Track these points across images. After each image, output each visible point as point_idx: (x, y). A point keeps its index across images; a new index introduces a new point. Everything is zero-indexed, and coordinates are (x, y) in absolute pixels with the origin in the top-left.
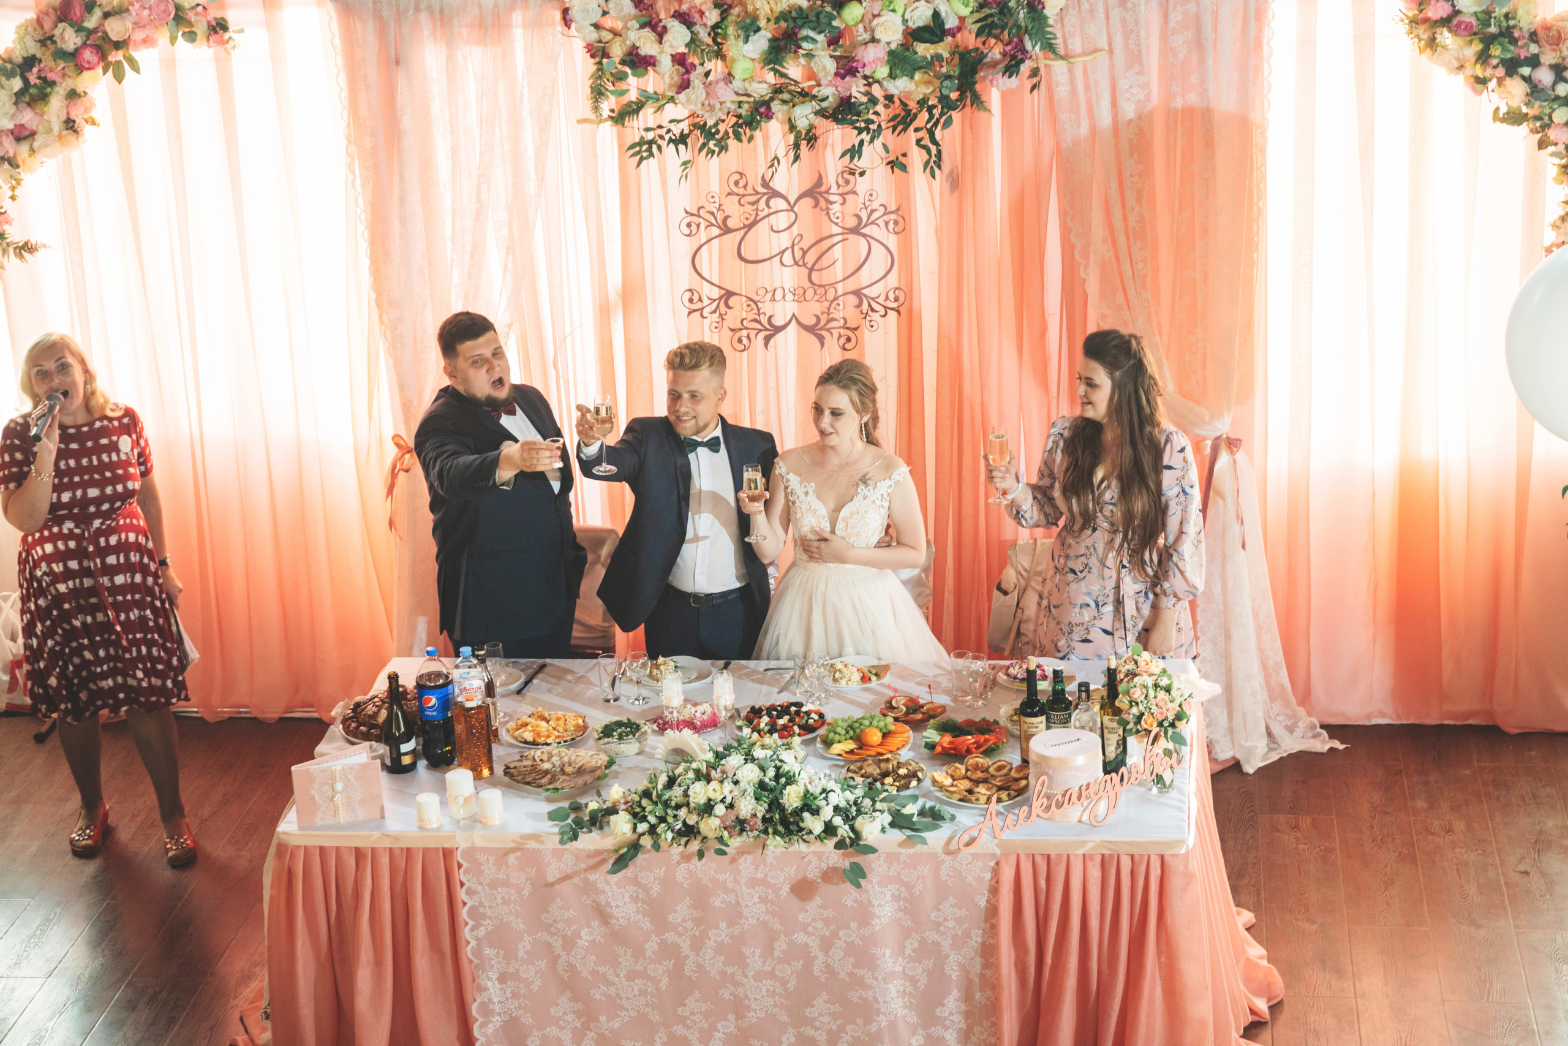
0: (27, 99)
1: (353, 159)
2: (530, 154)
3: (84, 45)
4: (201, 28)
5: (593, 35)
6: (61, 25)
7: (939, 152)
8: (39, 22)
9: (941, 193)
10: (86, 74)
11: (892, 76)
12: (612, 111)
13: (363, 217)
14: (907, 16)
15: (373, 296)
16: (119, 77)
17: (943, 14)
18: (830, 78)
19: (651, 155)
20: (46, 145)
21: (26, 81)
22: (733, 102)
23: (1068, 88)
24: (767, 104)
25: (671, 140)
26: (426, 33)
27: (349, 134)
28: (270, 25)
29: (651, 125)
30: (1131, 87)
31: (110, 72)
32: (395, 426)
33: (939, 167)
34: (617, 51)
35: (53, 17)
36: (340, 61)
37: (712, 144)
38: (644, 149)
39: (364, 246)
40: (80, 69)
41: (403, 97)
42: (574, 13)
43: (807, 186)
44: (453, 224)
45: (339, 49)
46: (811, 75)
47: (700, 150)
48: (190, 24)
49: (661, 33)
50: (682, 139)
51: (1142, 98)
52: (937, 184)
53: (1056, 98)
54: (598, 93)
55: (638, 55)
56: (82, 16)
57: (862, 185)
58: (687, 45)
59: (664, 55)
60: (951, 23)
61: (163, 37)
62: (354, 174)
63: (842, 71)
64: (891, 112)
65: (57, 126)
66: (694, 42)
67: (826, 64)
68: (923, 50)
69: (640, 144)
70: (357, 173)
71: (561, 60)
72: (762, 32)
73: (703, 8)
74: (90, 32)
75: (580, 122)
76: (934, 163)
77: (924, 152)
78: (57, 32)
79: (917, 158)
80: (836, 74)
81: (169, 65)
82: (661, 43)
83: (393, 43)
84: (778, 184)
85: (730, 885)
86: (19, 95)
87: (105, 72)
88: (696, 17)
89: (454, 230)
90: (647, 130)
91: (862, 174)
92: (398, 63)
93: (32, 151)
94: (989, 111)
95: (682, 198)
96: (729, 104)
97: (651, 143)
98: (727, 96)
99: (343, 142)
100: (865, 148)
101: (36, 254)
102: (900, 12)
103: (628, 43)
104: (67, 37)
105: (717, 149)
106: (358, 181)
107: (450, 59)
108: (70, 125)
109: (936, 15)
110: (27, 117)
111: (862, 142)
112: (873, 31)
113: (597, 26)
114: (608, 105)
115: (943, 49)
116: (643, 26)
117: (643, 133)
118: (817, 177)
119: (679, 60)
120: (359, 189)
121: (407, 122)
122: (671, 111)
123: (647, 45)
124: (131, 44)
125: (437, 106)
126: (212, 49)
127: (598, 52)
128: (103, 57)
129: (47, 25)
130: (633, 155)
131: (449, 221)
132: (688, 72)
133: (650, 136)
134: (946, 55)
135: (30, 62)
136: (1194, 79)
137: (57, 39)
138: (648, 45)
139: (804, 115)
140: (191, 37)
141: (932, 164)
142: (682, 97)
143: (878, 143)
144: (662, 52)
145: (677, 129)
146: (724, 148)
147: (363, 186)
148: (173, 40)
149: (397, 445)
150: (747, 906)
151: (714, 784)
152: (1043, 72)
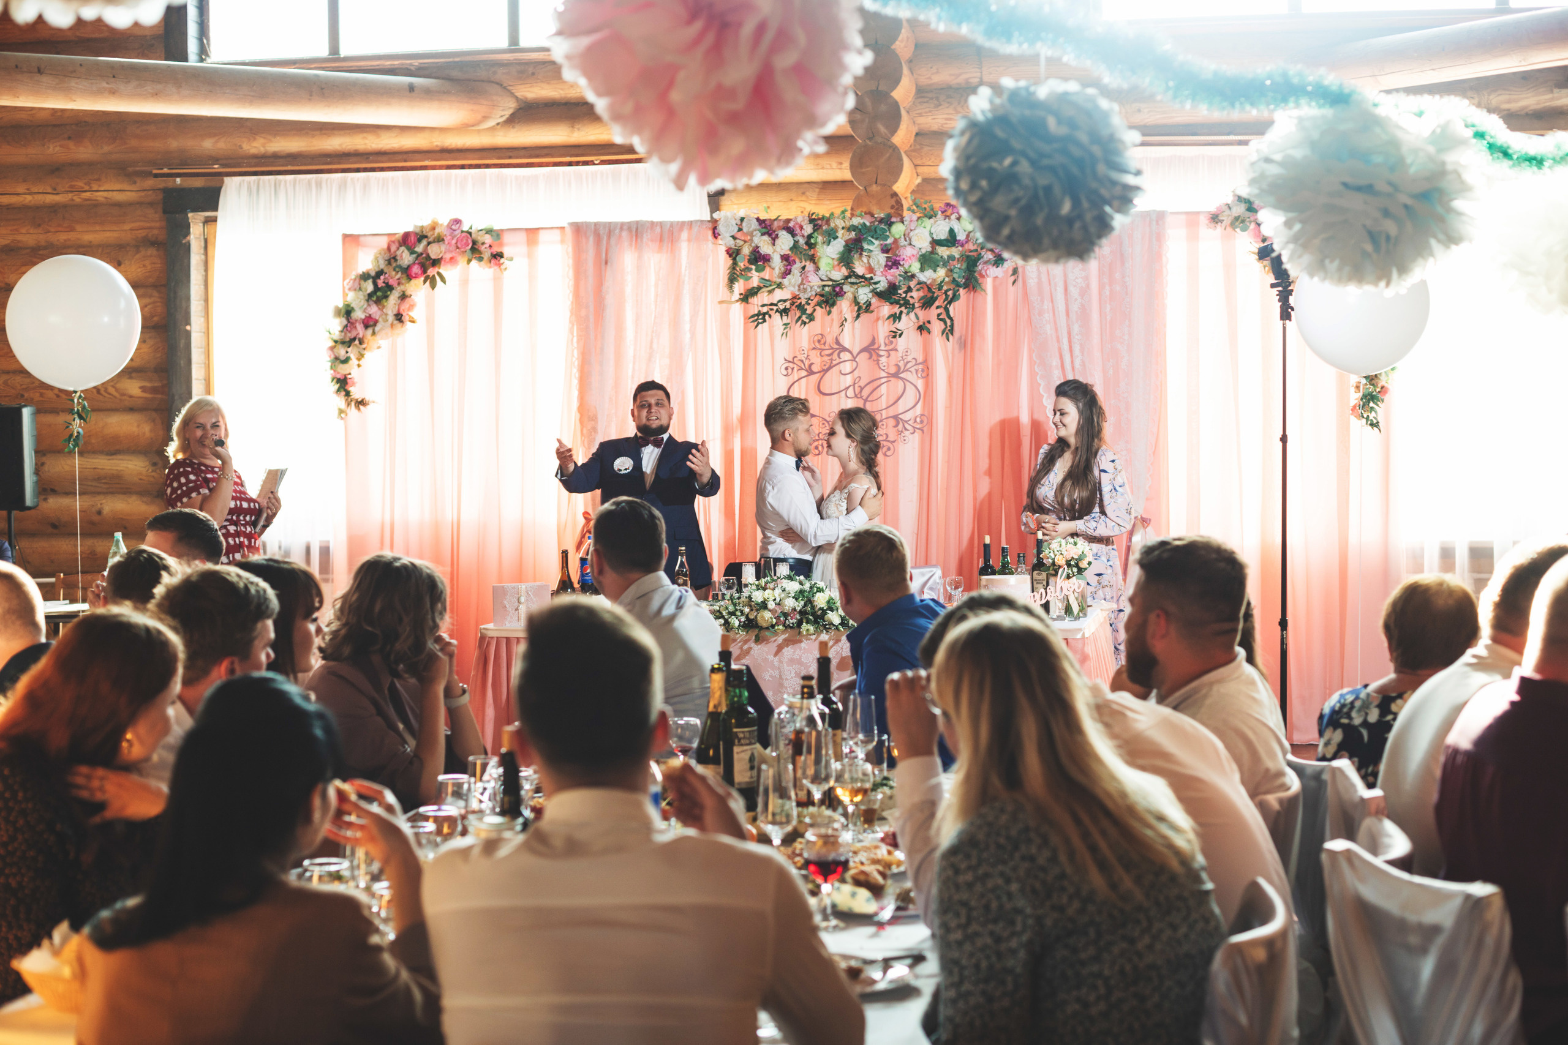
0: (374, 298)
1: (573, 325)
2: (687, 318)
3: (414, 263)
4: (487, 255)
5: (731, 243)
6: (402, 248)
7: (952, 326)
8: (389, 249)
9: (953, 353)
10: (413, 281)
11: (922, 270)
12: (741, 294)
13: (576, 363)
14: (932, 231)
15: (578, 416)
16: (433, 286)
17: (956, 231)
18: (882, 270)
19: (765, 321)
20: (381, 329)
21: (375, 284)
22: (819, 287)
23: (1036, 280)
24: (840, 285)
25: (777, 311)
26: (626, 244)
27: (572, 309)
28: (530, 255)
29: (766, 302)
30: (1076, 278)
31: (428, 283)
32: (586, 505)
33: (952, 334)
34: (746, 251)
35: (397, 245)
36: (571, 262)
37: (804, 318)
38: (760, 318)
39: (575, 382)
40: (410, 277)
41: (609, 283)
42: (721, 228)
43: (865, 344)
44: (634, 364)
45: (571, 254)
46: (871, 270)
47: (797, 321)
48: (480, 253)
49: (774, 239)
50: (785, 311)
51: (1084, 285)
52: (950, 345)
53: (1028, 285)
54: (732, 280)
55: (758, 252)
56: (415, 244)
57: (901, 342)
58: (791, 249)
59: (775, 254)
60: (961, 237)
61: (462, 261)
62: (572, 334)
63: (890, 263)
64: (921, 294)
65: (391, 318)
66: (795, 247)
67: (879, 259)
68: (943, 252)
69: (758, 315)
70: (575, 334)
71: (710, 260)
72: (839, 240)
73: (802, 224)
74: (420, 255)
75: (721, 302)
76: (949, 331)
77: (942, 323)
78: (399, 253)
79: (937, 327)
80: (886, 266)
81: (465, 282)
82: (774, 245)
83: (604, 250)
84: (846, 342)
85: (776, 664)
86: (370, 296)
87: (425, 282)
88: (798, 231)
89: (634, 368)
90: (763, 306)
91: (900, 335)
92: (606, 263)
93: (374, 333)
94: (985, 291)
95: (783, 349)
96: (816, 288)
97: (764, 314)
98: (815, 282)
99: (568, 314)
100: (903, 316)
101: (368, 407)
102: (928, 228)
103: (753, 245)
104: (404, 255)
105: (807, 321)
106: (575, 339)
107: (640, 258)
108: (399, 317)
109: (951, 231)
110: (374, 310)
111: (901, 312)
112: (910, 240)
113: (734, 237)
114: (739, 287)
115: (955, 252)
116: (763, 234)
117: (760, 308)
118: (871, 338)
119: (785, 258)
120: (575, 345)
121: (610, 300)
122: (779, 295)
123: (765, 248)
124: (443, 263)
125: (629, 289)
126: (492, 270)
127: (733, 254)
128: (424, 271)
129: (393, 248)
130: (753, 322)
131: (631, 366)
132: (789, 264)
133: (765, 310)
134: (957, 256)
135: (380, 273)
136: (1117, 276)
137: (398, 258)
138: (766, 246)
139: (864, 294)
140: (480, 259)
141: (947, 331)
142: (786, 281)
143: (912, 315)
144: (775, 251)
145: (781, 306)
146: (811, 318)
147: (578, 342)
148: (469, 261)
149: (585, 518)
150: (787, 679)
151: (768, 591)
152: (1020, 270)
